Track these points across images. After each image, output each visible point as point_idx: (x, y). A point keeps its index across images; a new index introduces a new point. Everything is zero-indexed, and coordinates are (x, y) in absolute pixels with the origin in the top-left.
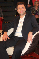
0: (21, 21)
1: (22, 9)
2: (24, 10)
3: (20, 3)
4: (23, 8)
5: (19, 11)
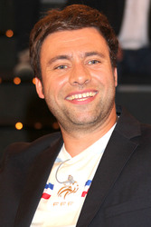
0: (70, 179)
1: (84, 65)
3: (68, 17)
4: (92, 58)
5: (56, 88)
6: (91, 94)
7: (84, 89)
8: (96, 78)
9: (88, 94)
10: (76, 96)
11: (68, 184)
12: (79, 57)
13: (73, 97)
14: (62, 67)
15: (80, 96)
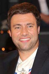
0: (23, 70)
2: (34, 32)
6: (28, 39)
7: (26, 37)
8: (30, 33)
9: (27, 39)
10: (23, 40)
11: (22, 72)
12: (25, 25)
13: (22, 40)
14: (18, 28)
15: (24, 40)
